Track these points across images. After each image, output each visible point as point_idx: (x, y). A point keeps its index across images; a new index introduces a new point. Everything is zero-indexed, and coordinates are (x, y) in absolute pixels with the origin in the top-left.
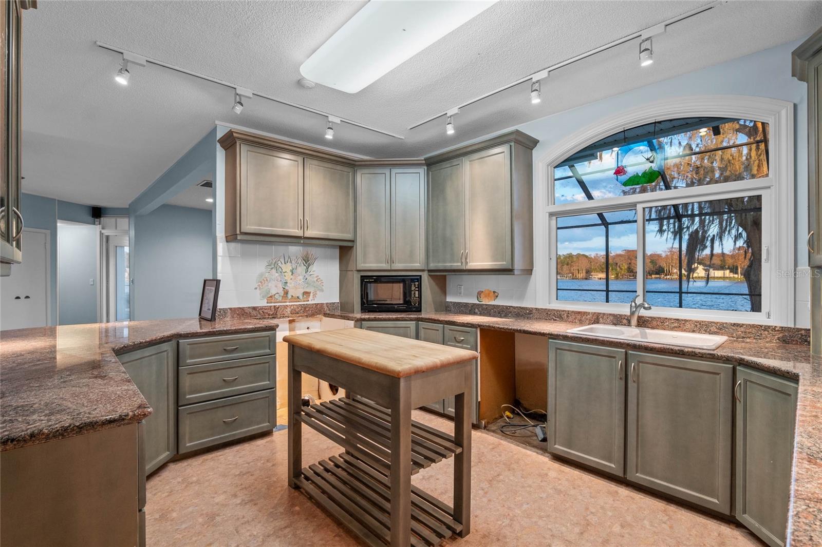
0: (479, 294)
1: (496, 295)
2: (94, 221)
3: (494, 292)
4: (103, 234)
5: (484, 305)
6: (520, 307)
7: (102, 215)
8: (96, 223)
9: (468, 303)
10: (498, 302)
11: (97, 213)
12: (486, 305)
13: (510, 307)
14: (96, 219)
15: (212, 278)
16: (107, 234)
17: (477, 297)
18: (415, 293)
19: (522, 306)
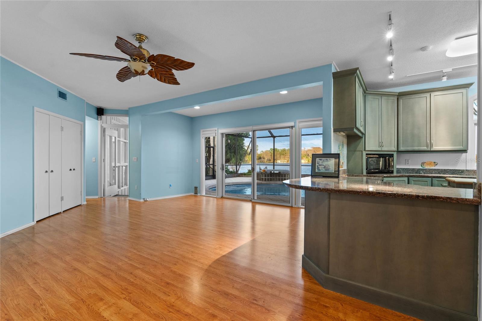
0: (423, 164)
1: (436, 164)
2: (98, 117)
3: (434, 162)
4: (102, 126)
5: (427, 169)
6: (455, 170)
7: (104, 114)
8: (99, 119)
9: (415, 169)
10: (436, 168)
11: (100, 112)
12: (429, 169)
13: (447, 169)
14: (99, 116)
15: (322, 153)
16: (105, 127)
17: (421, 165)
18: (391, 163)
19: (456, 169)
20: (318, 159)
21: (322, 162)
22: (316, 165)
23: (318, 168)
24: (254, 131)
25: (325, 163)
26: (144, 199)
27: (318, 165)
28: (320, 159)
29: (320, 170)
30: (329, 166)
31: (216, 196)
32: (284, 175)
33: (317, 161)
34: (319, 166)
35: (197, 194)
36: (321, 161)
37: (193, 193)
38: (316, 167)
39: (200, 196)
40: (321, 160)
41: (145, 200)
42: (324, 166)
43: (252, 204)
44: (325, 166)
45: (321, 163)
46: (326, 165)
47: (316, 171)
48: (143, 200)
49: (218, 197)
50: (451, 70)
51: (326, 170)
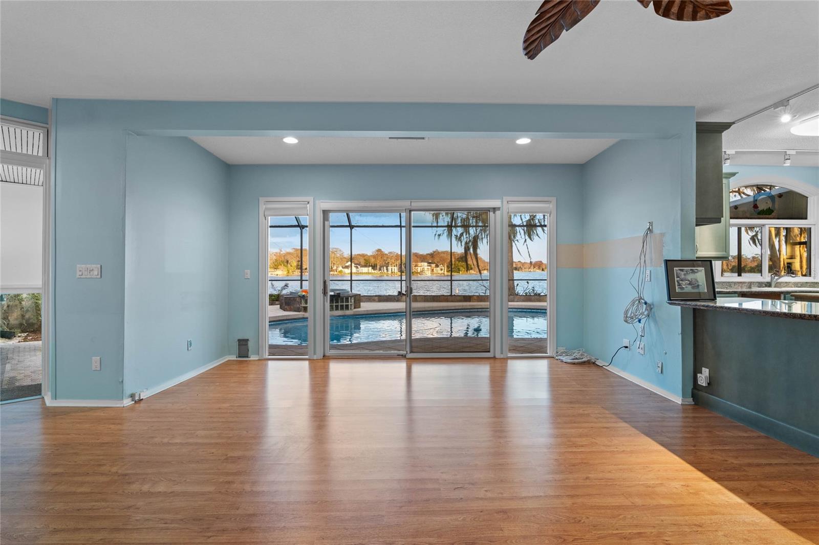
20: (677, 268)
21: (685, 275)
22: (676, 279)
23: (679, 285)
24: (410, 211)
25: (690, 277)
26: (132, 396)
27: (678, 279)
28: (680, 270)
29: (683, 288)
30: (697, 281)
31: (307, 357)
32: (346, 298)
33: (677, 273)
34: (681, 282)
35: (247, 357)
36: (683, 273)
37: (232, 354)
38: (676, 283)
39: (259, 360)
40: (682, 270)
41: (137, 398)
42: (689, 281)
43: (406, 361)
44: (691, 282)
45: (683, 276)
46: (691, 279)
47: (677, 291)
48: (130, 399)
49: (315, 358)
50: (734, 153)
51: (693, 288)
